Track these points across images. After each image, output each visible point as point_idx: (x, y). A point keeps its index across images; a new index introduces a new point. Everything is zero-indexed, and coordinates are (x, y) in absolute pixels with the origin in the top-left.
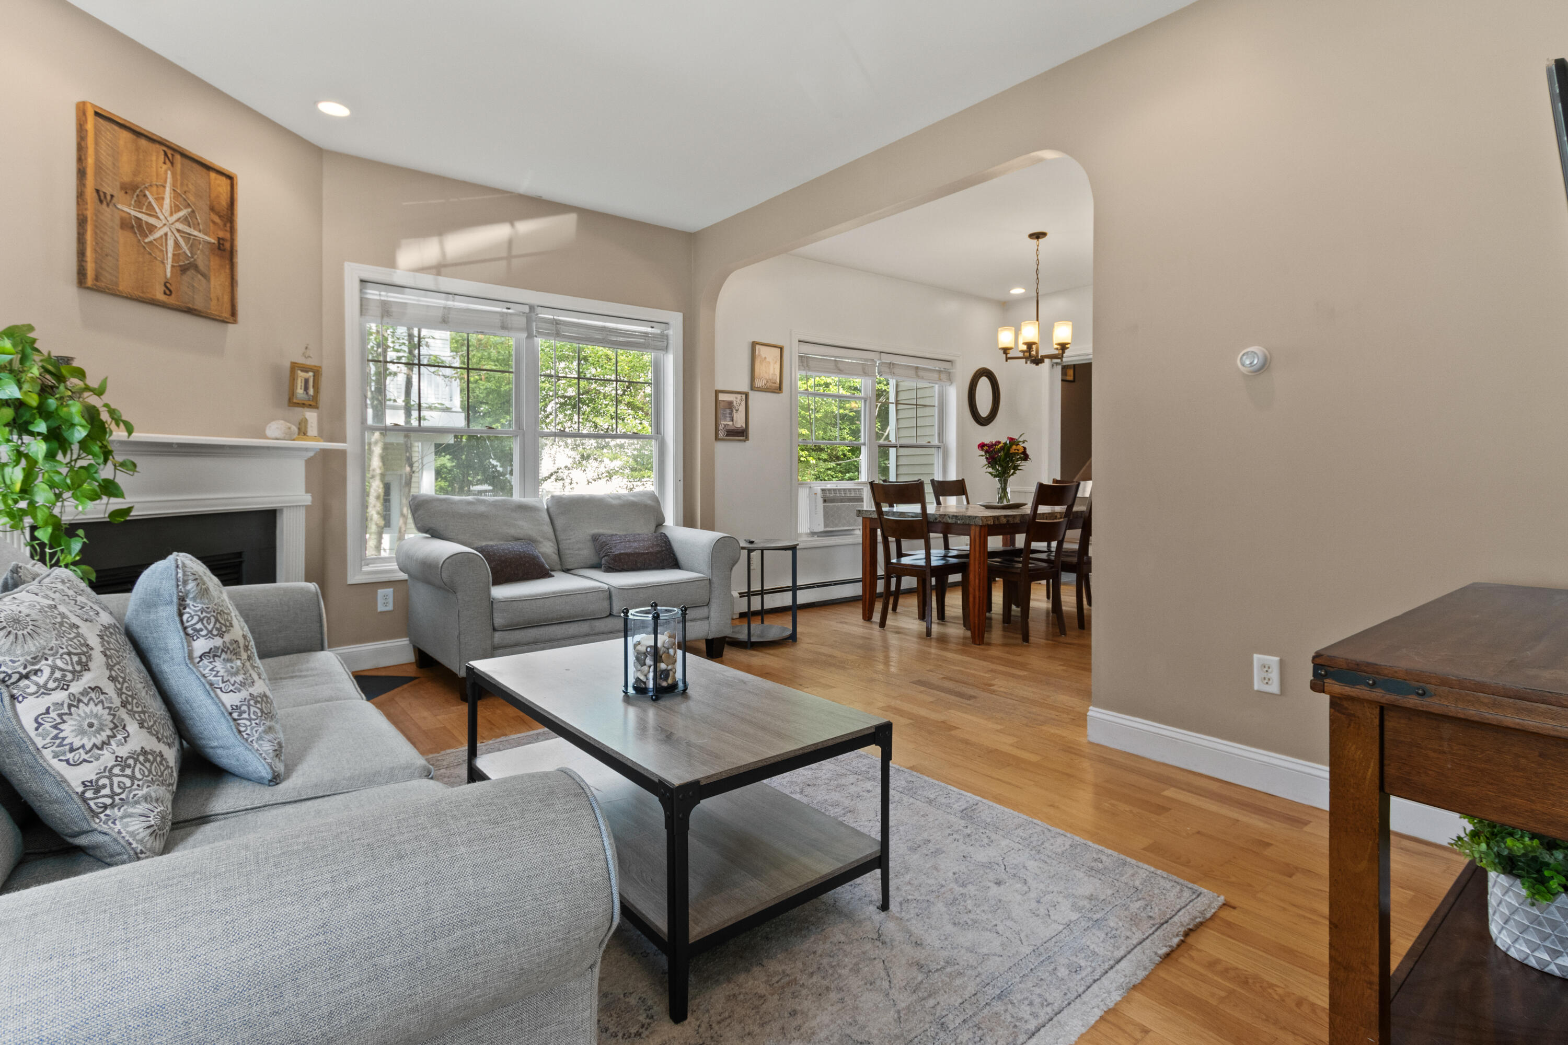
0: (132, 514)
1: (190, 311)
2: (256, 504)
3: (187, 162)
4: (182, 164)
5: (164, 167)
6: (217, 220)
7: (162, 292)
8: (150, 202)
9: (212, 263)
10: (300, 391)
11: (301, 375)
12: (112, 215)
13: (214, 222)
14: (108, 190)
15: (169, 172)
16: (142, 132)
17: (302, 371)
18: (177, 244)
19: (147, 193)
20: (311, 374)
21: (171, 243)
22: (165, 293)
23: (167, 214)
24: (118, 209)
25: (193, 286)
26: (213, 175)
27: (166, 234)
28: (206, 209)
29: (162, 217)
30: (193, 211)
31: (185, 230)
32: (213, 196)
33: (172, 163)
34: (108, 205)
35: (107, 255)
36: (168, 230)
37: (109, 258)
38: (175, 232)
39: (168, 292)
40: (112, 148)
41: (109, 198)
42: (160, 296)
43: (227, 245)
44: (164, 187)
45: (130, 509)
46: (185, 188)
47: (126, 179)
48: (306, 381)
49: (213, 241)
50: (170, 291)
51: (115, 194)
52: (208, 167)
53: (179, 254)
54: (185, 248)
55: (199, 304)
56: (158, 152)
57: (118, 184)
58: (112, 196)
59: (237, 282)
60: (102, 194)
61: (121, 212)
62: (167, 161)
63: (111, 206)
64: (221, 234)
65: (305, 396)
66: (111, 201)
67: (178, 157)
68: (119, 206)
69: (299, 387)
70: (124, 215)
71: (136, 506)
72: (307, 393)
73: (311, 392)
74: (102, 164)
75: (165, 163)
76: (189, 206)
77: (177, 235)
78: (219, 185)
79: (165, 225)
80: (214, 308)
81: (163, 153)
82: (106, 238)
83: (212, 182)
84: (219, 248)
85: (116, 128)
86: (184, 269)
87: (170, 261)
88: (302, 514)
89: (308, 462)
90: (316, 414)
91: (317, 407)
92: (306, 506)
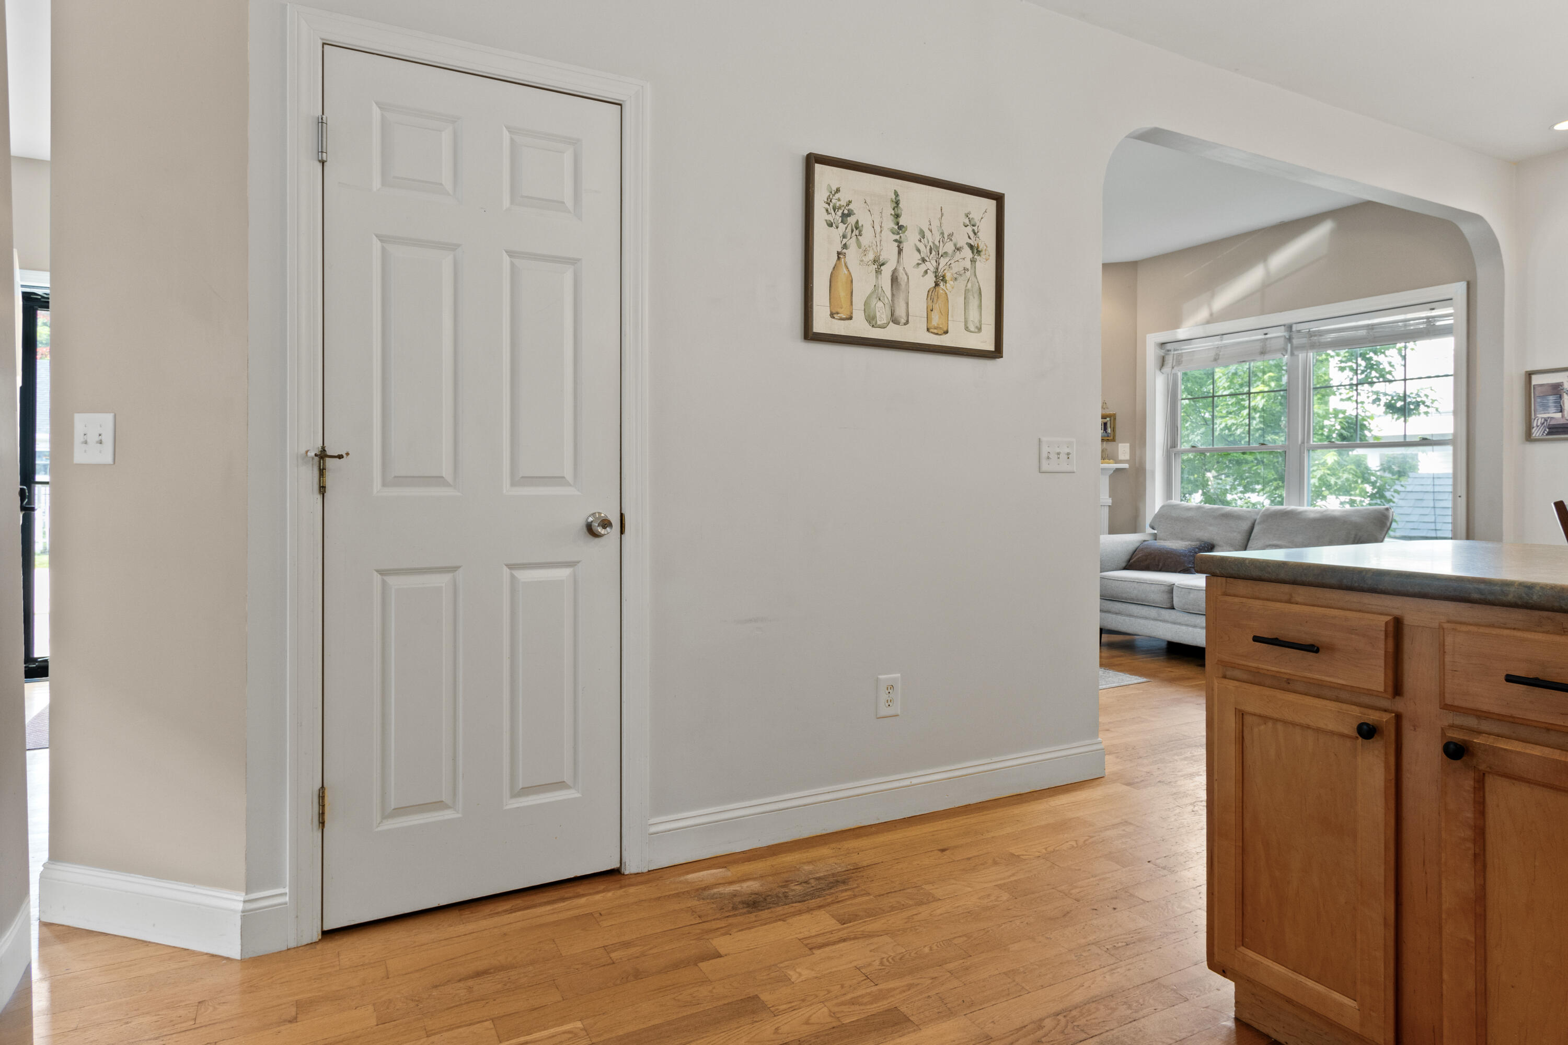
20: (1108, 419)
48: (1105, 424)
65: (1105, 434)
72: (1106, 432)
73: (1109, 430)
88: (1107, 510)
89: (1111, 476)
90: (1128, 444)
91: (1114, 440)
92: (1109, 506)
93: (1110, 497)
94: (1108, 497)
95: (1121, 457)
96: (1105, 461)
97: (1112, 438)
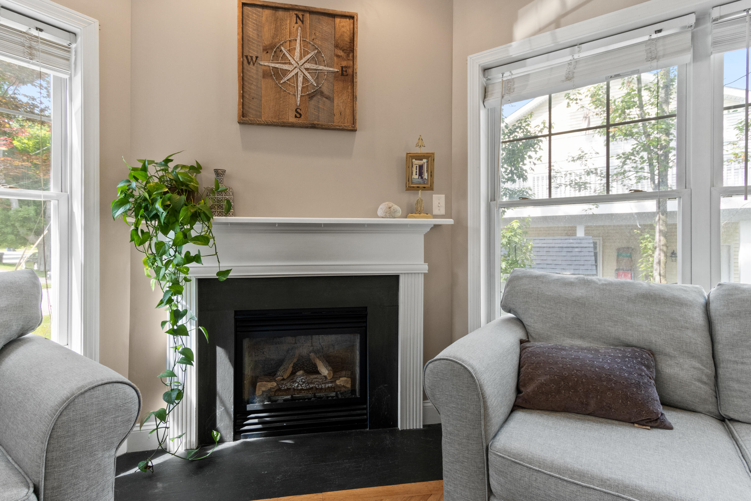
0: (230, 274)
1: (313, 127)
2: (367, 270)
3: (315, 17)
4: (311, 20)
5: (296, 26)
6: (341, 53)
7: (294, 115)
8: (284, 54)
9: (335, 88)
10: (415, 176)
11: (417, 162)
12: (257, 71)
13: (338, 56)
14: (254, 54)
15: (300, 28)
16: (279, 6)
17: (416, 160)
18: (305, 78)
19: (282, 48)
20: (425, 161)
21: (300, 79)
22: (296, 117)
23: (297, 60)
24: (262, 65)
25: (319, 107)
26: (338, 20)
27: (297, 74)
28: (332, 47)
29: (293, 62)
30: (319, 52)
31: (312, 68)
32: (337, 36)
33: (302, 22)
34: (254, 64)
35: (253, 99)
36: (299, 70)
37: (255, 100)
38: (304, 71)
39: (298, 115)
40: (257, 24)
41: (254, 59)
42: (292, 119)
43: (350, 71)
44: (296, 40)
45: (228, 272)
46: (313, 37)
47: (267, 43)
48: (421, 167)
49: (336, 70)
50: (300, 115)
51: (259, 55)
52: (333, 15)
53: (308, 86)
54: (312, 80)
55: (323, 120)
56: (291, 17)
57: (261, 48)
58: (257, 57)
59: (356, 97)
60: (249, 58)
61: (263, 67)
62: (298, 20)
63: (255, 65)
64: (344, 64)
65: (420, 180)
66: (256, 61)
67: (307, 15)
68: (262, 63)
69: (414, 173)
70: (265, 68)
71: (233, 268)
72: (422, 178)
73: (426, 176)
74: (250, 37)
75: (296, 23)
76: (316, 49)
77: (306, 73)
78: (343, 27)
79: (296, 67)
80: (337, 121)
81: (295, 15)
82: (253, 87)
83: (337, 26)
84: (342, 74)
85: (260, 10)
86: (311, 97)
87: (299, 92)
88: (421, 280)
89: (426, 236)
90: (444, 195)
91: (431, 188)
92: (425, 274)
93: (425, 262)
94: (423, 263)
95: (436, 211)
96: (421, 215)
97: (429, 185)
